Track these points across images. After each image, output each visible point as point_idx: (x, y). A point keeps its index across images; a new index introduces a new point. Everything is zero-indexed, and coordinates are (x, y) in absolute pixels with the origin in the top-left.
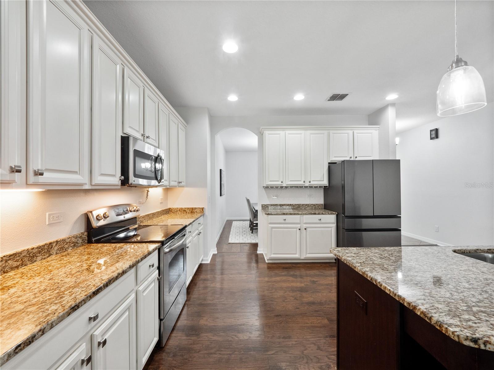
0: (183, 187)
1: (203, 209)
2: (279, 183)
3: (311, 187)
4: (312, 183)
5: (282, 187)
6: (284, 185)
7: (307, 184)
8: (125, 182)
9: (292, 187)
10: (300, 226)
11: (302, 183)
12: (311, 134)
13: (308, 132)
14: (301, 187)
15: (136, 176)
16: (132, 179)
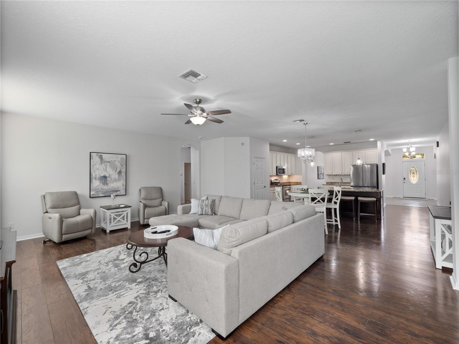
0: (294, 175)
1: (301, 182)
2: (331, 173)
3: (345, 175)
4: (345, 173)
5: (332, 175)
6: (333, 174)
7: (343, 174)
8: (277, 174)
9: (336, 175)
11: (341, 173)
12: (344, 154)
13: (343, 153)
14: (341, 175)
15: (279, 173)
16: (278, 174)
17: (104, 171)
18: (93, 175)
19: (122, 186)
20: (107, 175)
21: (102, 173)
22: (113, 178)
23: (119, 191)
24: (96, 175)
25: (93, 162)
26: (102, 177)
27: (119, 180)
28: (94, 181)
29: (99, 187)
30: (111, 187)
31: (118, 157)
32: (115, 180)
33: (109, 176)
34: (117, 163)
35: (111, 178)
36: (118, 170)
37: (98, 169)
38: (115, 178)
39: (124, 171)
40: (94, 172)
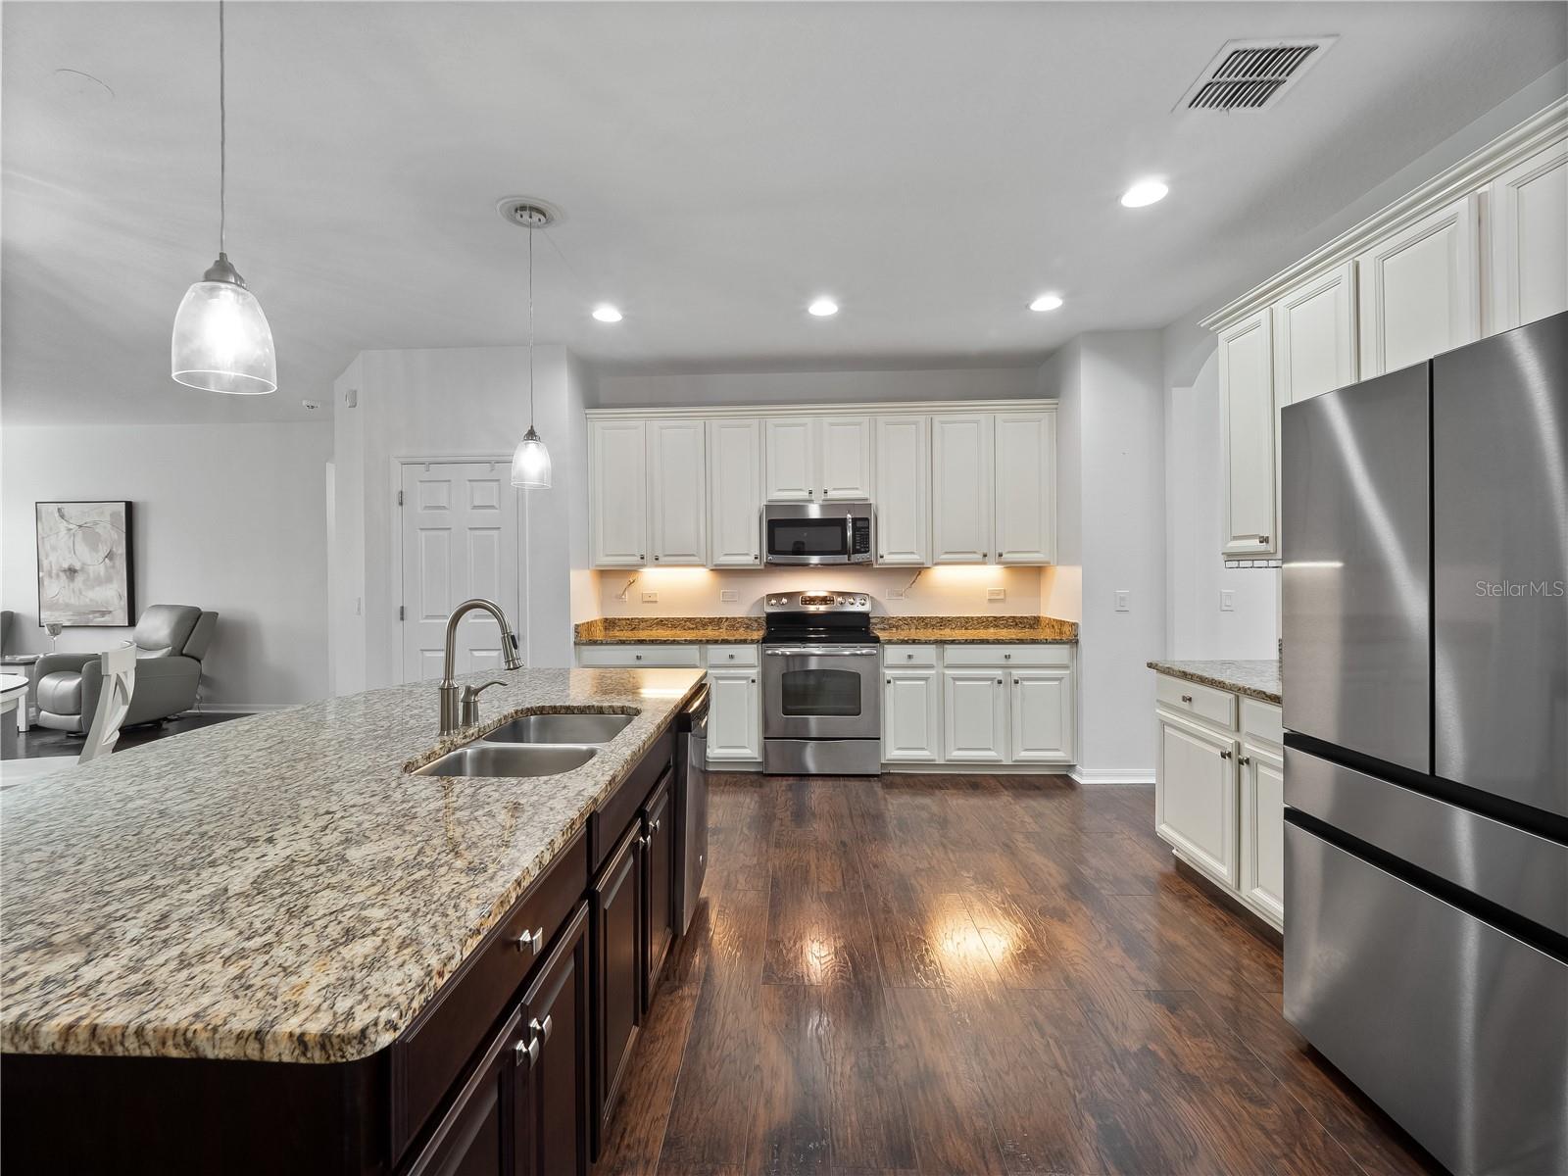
1: (1074, 624)
10: (1232, 741)
15: (775, 552)
17: (70, 552)
18: (45, 563)
19: (116, 600)
20: (78, 567)
21: (64, 560)
22: (92, 575)
23: (110, 612)
24: (51, 566)
25: (43, 529)
26: (65, 571)
27: (109, 580)
28: (46, 582)
29: (58, 600)
30: (87, 600)
31: (102, 513)
32: (99, 582)
33: (82, 569)
34: (99, 529)
35: (88, 574)
36: (104, 550)
37: (54, 548)
38: (99, 574)
39: (120, 552)
40: (47, 556)
